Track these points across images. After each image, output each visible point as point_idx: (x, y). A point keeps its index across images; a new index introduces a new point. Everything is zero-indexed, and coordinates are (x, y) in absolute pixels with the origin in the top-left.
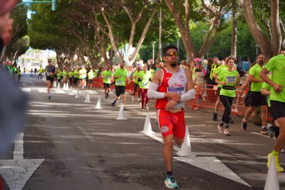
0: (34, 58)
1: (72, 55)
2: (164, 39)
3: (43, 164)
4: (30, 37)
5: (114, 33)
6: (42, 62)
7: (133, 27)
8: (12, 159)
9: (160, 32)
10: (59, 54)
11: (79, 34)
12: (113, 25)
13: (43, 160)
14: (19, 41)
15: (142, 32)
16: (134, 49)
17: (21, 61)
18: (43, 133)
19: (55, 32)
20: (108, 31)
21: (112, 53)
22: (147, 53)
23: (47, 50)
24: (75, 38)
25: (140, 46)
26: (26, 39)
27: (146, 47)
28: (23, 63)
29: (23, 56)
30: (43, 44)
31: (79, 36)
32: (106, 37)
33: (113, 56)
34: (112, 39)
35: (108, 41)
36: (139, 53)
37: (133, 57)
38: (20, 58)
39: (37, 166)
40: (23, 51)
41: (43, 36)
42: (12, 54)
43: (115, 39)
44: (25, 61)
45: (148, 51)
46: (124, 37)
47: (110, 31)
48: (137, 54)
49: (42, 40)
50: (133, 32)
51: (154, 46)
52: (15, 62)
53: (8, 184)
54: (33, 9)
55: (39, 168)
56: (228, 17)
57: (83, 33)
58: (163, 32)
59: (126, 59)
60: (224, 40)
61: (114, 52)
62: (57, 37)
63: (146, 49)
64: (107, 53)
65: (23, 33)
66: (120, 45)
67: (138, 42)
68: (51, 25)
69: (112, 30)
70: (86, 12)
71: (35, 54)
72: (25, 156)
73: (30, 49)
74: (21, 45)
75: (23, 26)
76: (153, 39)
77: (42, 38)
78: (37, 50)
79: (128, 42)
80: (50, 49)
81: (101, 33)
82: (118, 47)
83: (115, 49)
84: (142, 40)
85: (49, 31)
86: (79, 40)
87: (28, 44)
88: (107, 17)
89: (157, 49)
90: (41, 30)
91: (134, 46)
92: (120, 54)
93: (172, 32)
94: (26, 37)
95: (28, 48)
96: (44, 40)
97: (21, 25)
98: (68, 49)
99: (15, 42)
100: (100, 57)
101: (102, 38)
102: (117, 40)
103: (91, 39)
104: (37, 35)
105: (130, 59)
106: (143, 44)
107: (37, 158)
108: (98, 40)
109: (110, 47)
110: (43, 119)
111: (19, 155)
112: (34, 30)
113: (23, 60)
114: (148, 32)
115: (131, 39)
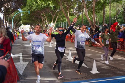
2: (62, 21)
3: (29, 63)
5: (47, 20)
7: (53, 18)
8: (19, 62)
10: (31, 26)
11: (37, 20)
12: (47, 17)
21: (47, 26)
25: (55, 23)
27: (57, 23)
32: (45, 21)
34: (47, 22)
38: (20, 28)
39: (27, 64)
46: (50, 21)
48: (55, 25)
49: (26, 22)
53: (19, 71)
54: (23, 13)
56: (81, 14)
58: (62, 19)
60: (80, 20)
62: (30, 21)
65: (20, 20)
68: (28, 18)
70: (39, 13)
72: (23, 61)
73: (23, 25)
74: (20, 24)
76: (59, 21)
81: (44, 20)
82: (48, 24)
85: (28, 19)
86: (37, 22)
88: (45, 15)
89: (60, 24)
90: (26, 19)
91: (53, 23)
92: (50, 26)
94: (21, 22)
97: (19, 18)
98: (34, 24)
99: (18, 23)
100: (44, 27)
103: (41, 21)
104: (24, 21)
108: (43, 22)
110: (28, 48)
112: (23, 19)
114: (57, 19)
115: (53, 21)
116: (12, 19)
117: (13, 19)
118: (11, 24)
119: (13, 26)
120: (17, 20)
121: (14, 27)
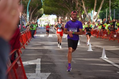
0: (46, 19)
1: (64, 17)
2: (112, 7)
3: (50, 75)
4: (44, 9)
5: (86, 5)
6: (50, 21)
7: (96, 2)
8: (35, 73)
9: (110, 4)
10: (58, 17)
11: (68, 7)
12: (85, 1)
13: (50, 73)
14: (38, 11)
15: (101, 4)
16: (96, 13)
17: (40, 21)
18: (50, 59)
19: (56, 6)
20: (82, 4)
21: (85, 16)
22: (103, 15)
23: (52, 15)
24: (66, 9)
25: (99, 11)
26: (42, 10)
27: (102, 12)
28: (41, 22)
29: (40, 19)
30: (50, 12)
31: (68, 8)
32: (82, 7)
33: (86, 17)
34: (85, 8)
35: (83, 9)
36: (99, 15)
37: (96, 17)
39: (47, 77)
40: (40, 16)
41: (50, 8)
42: (35, 18)
43: (86, 8)
44: (42, 21)
45: (104, 13)
46: (91, 7)
47: (84, 4)
48: (98, 15)
49: (50, 10)
50: (95, 5)
51: (107, 11)
52: (37, 22)
55: (48, 77)
57: (70, 6)
58: (111, 4)
59: (92, 18)
61: (86, 15)
62: (57, 8)
63: (103, 13)
64: (82, 16)
65: (40, 7)
66: (89, 11)
67: (98, 10)
68: (54, 3)
69: (85, 4)
71: (46, 17)
72: (42, 71)
73: (44, 15)
74: (39, 13)
75: (40, 4)
76: (106, 8)
77: (49, 9)
78: (47, 15)
79: (93, 10)
80: (53, 15)
81: (79, 6)
82: (88, 12)
83: (86, 13)
84: (100, 8)
85: (53, 5)
86: (68, 9)
87: (43, 12)
90: (49, 5)
91: (96, 11)
92: (89, 16)
93: (116, 3)
94: (42, 9)
95: (43, 14)
96: (51, 10)
97: (39, 3)
98: (63, 14)
99: (36, 12)
100: (79, 18)
101: (80, 8)
102: (87, 9)
103: (74, 9)
104: (47, 8)
105: (94, 19)
106: (101, 10)
107: (47, 72)
108: (77, 9)
109: (84, 12)
110: (50, 51)
111: (38, 70)
112: (45, 5)
113: (41, 20)
114: (103, 4)
115: (95, 8)
116: (27, 4)
117: (29, 5)
118: (25, 13)
119: (28, 16)
120: (35, 6)
121: (29, 18)
